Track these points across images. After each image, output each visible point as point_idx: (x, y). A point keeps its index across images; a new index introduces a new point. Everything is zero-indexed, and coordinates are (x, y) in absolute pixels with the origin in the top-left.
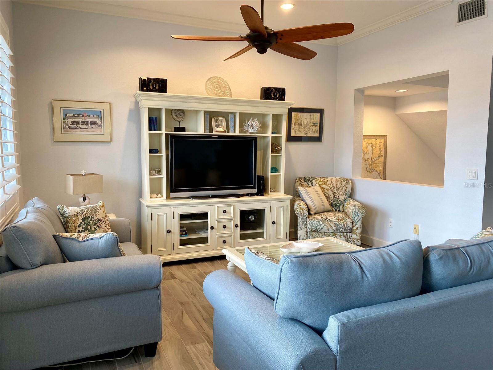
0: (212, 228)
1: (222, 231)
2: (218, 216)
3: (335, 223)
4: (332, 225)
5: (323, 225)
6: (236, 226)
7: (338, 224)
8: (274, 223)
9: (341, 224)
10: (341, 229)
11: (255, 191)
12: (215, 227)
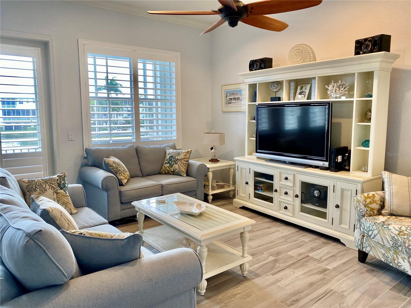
0: (276, 191)
1: (284, 197)
2: (280, 181)
3: (393, 235)
4: (387, 236)
5: (375, 232)
6: (297, 196)
7: (396, 237)
8: (337, 206)
9: (400, 240)
10: (400, 248)
11: (326, 164)
12: (278, 190)
